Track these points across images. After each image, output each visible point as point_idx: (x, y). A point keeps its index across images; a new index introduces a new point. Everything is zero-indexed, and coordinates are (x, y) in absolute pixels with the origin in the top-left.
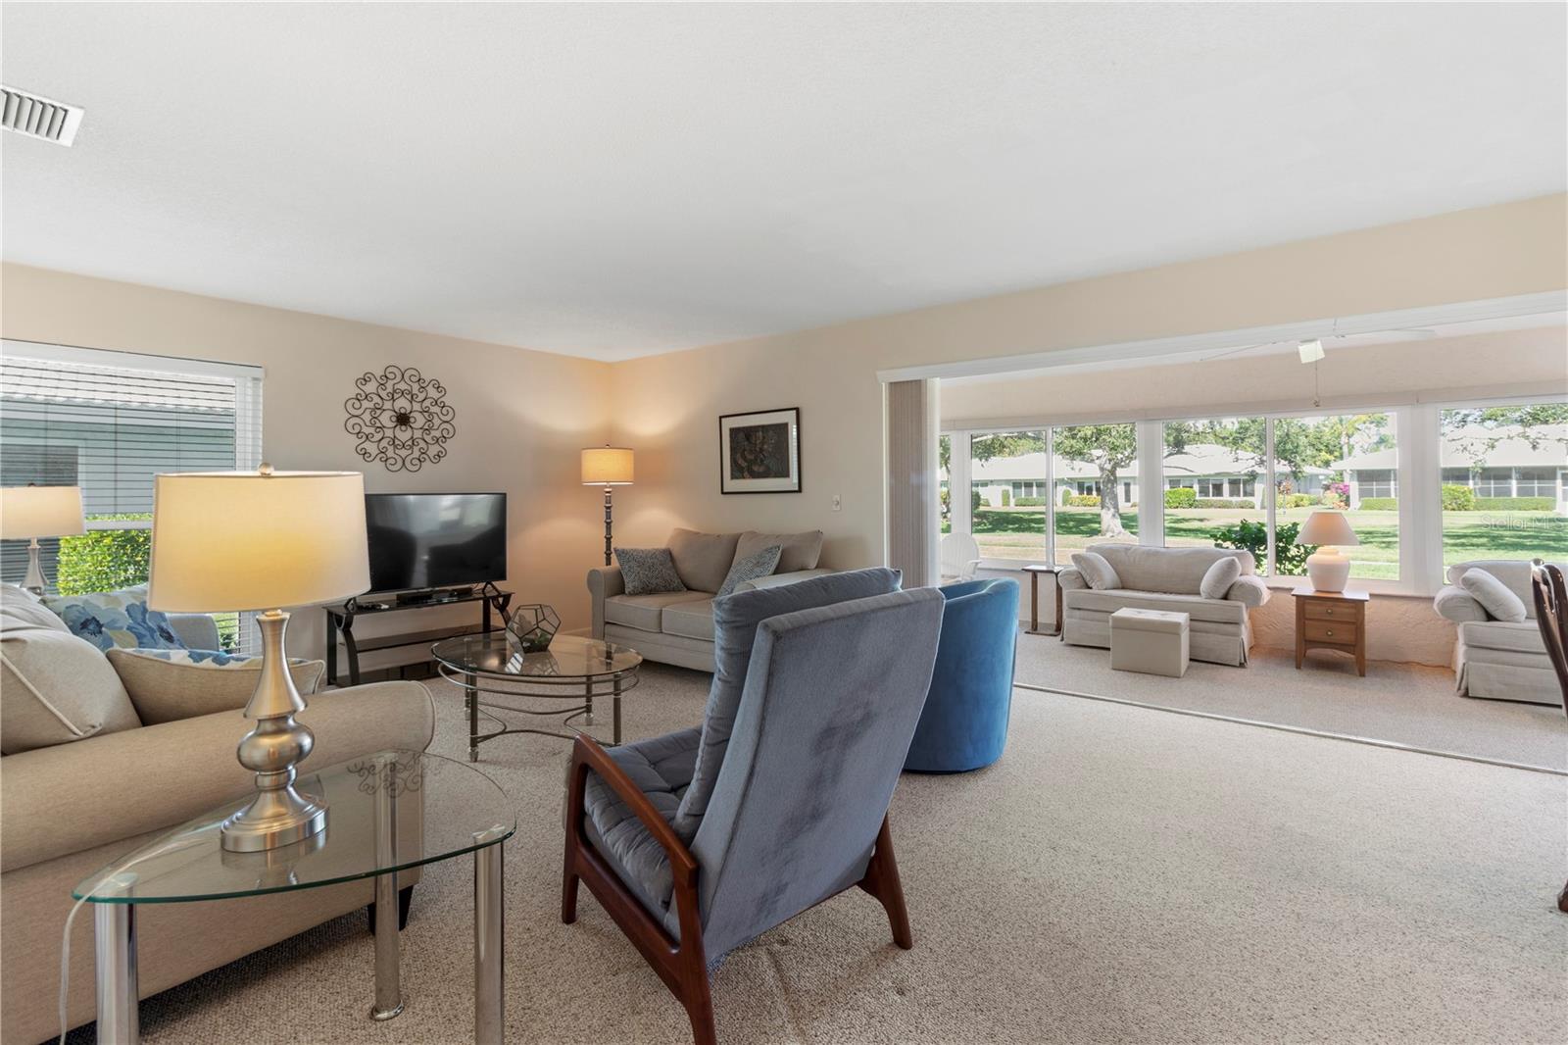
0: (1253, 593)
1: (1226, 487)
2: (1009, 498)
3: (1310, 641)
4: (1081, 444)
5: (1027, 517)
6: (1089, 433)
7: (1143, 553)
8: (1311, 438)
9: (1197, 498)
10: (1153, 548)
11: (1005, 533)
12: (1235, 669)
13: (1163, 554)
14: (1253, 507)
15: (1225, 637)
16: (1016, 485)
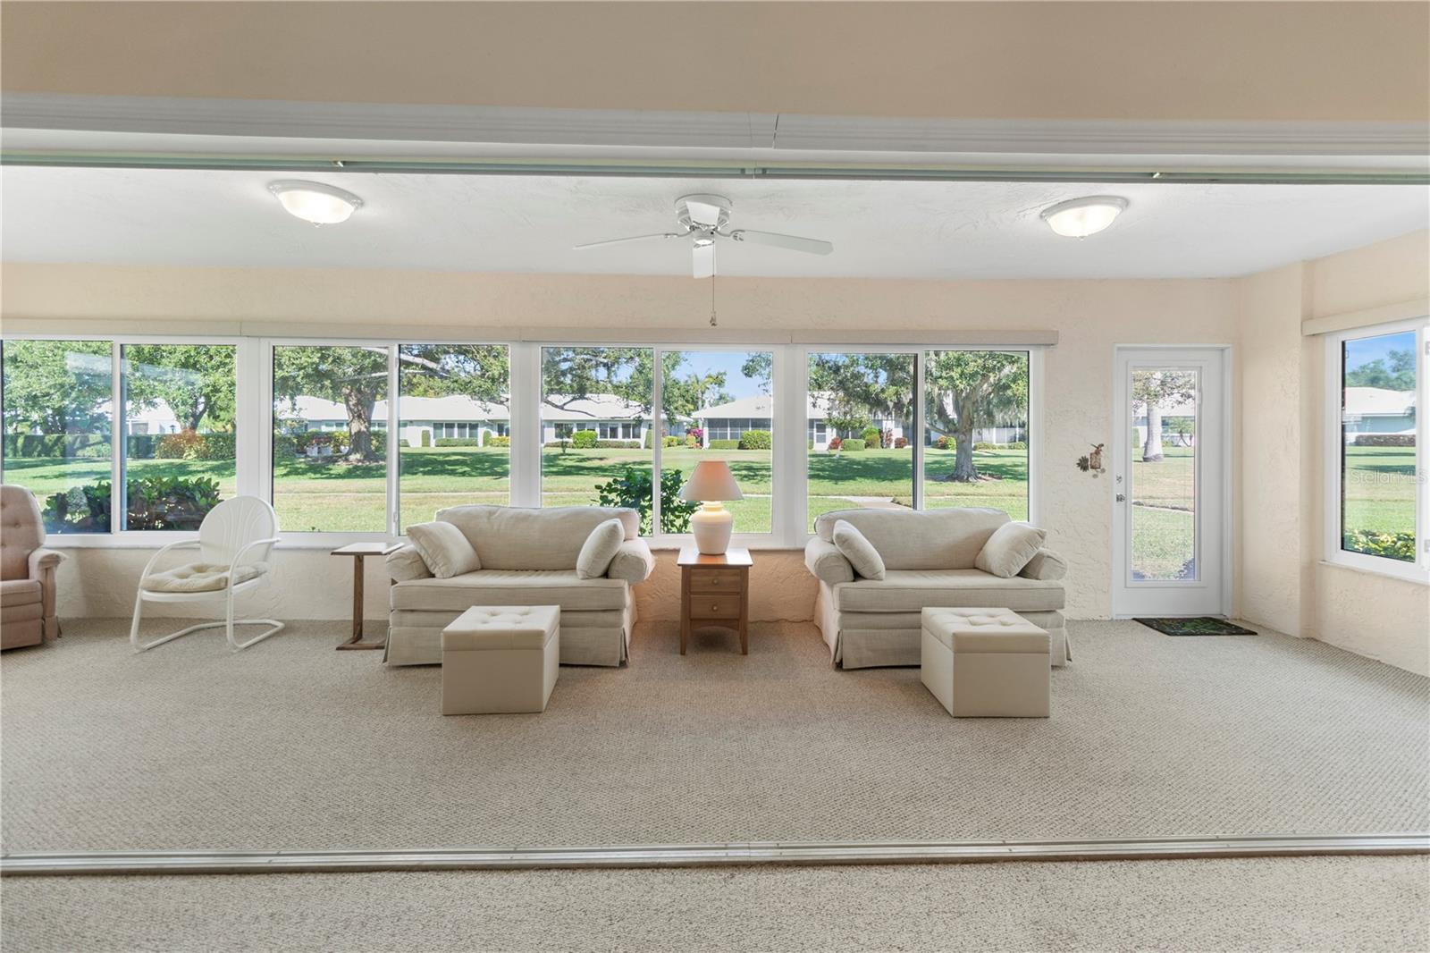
0: (638, 563)
1: (620, 431)
2: (429, 438)
3: (695, 620)
4: (489, 384)
5: (441, 458)
6: (496, 373)
7: (512, 517)
8: (682, 391)
9: (599, 439)
10: (524, 511)
11: (414, 477)
12: (616, 672)
13: (536, 517)
14: (639, 447)
15: (604, 630)
16: (437, 425)
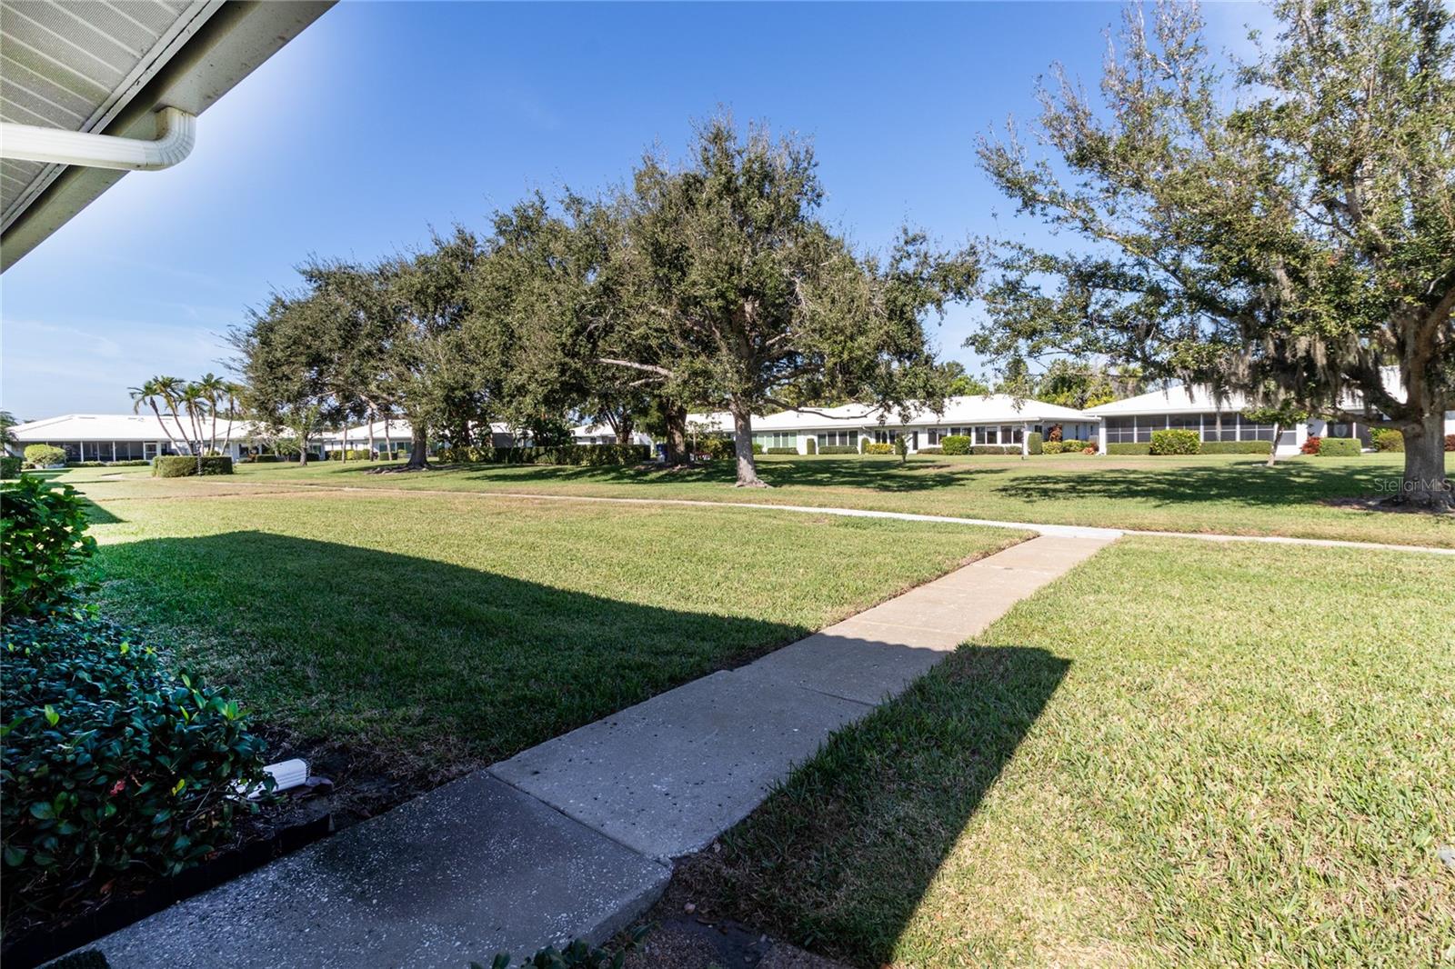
1: (999, 435)
2: (814, 447)
5: (823, 466)
9: (974, 445)
14: (1021, 453)
16: (821, 434)
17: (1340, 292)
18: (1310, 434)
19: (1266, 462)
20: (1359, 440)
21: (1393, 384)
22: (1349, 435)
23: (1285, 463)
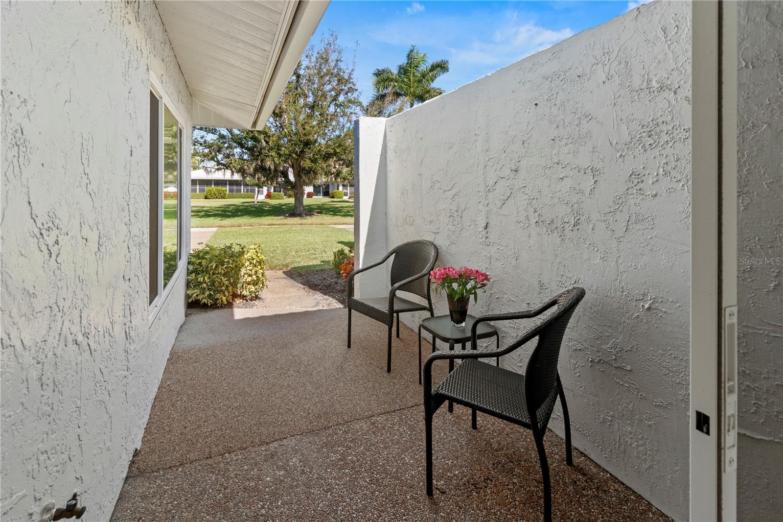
17: (278, 149)
18: (268, 191)
19: (254, 202)
20: (283, 194)
21: (292, 177)
22: (280, 191)
23: (261, 202)
